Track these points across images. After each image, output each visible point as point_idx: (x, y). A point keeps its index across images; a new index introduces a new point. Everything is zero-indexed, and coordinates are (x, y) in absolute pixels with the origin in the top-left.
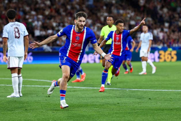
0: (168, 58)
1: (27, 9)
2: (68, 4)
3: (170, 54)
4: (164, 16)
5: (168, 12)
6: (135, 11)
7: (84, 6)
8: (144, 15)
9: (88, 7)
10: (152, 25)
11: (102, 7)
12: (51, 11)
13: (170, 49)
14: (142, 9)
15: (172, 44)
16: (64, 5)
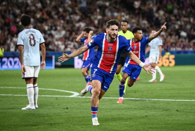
0: (166, 62)
1: (18, 11)
2: (60, 6)
3: (168, 59)
4: (160, 18)
5: (164, 15)
6: (129, 14)
7: (77, 9)
8: (139, 18)
9: (81, 9)
10: (148, 28)
11: (95, 10)
12: (43, 14)
13: (168, 54)
14: (137, 11)
15: (169, 48)
16: (56, 8)
